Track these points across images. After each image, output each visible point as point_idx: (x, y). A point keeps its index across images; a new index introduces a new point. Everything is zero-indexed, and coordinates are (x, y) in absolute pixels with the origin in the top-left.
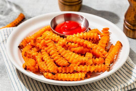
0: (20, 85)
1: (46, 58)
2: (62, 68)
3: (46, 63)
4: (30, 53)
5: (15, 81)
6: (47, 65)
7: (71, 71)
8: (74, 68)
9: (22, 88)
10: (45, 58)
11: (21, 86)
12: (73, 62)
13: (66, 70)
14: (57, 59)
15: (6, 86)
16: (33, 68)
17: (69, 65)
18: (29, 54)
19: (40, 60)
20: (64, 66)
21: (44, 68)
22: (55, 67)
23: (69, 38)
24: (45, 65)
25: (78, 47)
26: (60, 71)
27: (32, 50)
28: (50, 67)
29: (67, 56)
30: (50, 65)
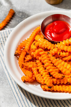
0: (21, 95)
1: (42, 70)
2: (57, 80)
3: (42, 75)
5: (16, 91)
6: (43, 78)
7: (65, 83)
8: (67, 80)
9: (22, 98)
10: (40, 71)
12: (66, 73)
13: (60, 81)
14: (52, 72)
15: (8, 95)
16: (31, 80)
17: (63, 78)
18: (26, 66)
19: (36, 73)
20: (58, 79)
21: (41, 81)
23: (60, 46)
24: (41, 78)
25: (69, 56)
26: (55, 83)
28: (46, 81)
29: (60, 67)
30: (46, 79)
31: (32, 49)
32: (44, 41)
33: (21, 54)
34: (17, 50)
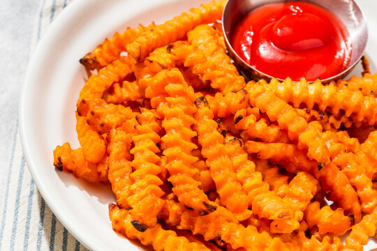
0: (29, 212)
1: (142, 152)
2: (183, 211)
3: (133, 170)
4: (98, 110)
5: (19, 192)
6: (133, 181)
7: (209, 236)
8: (220, 228)
9: (28, 228)
10: (136, 152)
11: (29, 218)
12: (231, 199)
13: (191, 222)
14: (176, 172)
16: (89, 170)
17: (206, 213)
18: (93, 113)
19: (119, 153)
20: (188, 208)
21: (119, 189)
22: (154, 201)
23: (259, 94)
24: (127, 177)
25: (276, 141)
26: (171, 219)
27: (123, 90)
30: (142, 187)
31: (151, 62)
32: (212, 54)
33: (110, 67)
34: (100, 46)
